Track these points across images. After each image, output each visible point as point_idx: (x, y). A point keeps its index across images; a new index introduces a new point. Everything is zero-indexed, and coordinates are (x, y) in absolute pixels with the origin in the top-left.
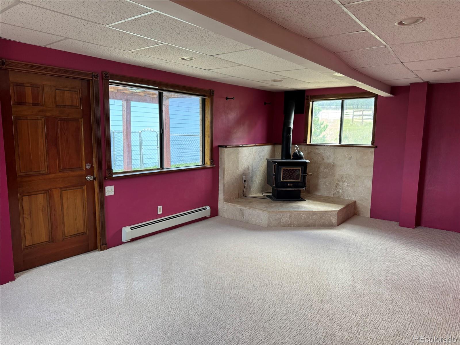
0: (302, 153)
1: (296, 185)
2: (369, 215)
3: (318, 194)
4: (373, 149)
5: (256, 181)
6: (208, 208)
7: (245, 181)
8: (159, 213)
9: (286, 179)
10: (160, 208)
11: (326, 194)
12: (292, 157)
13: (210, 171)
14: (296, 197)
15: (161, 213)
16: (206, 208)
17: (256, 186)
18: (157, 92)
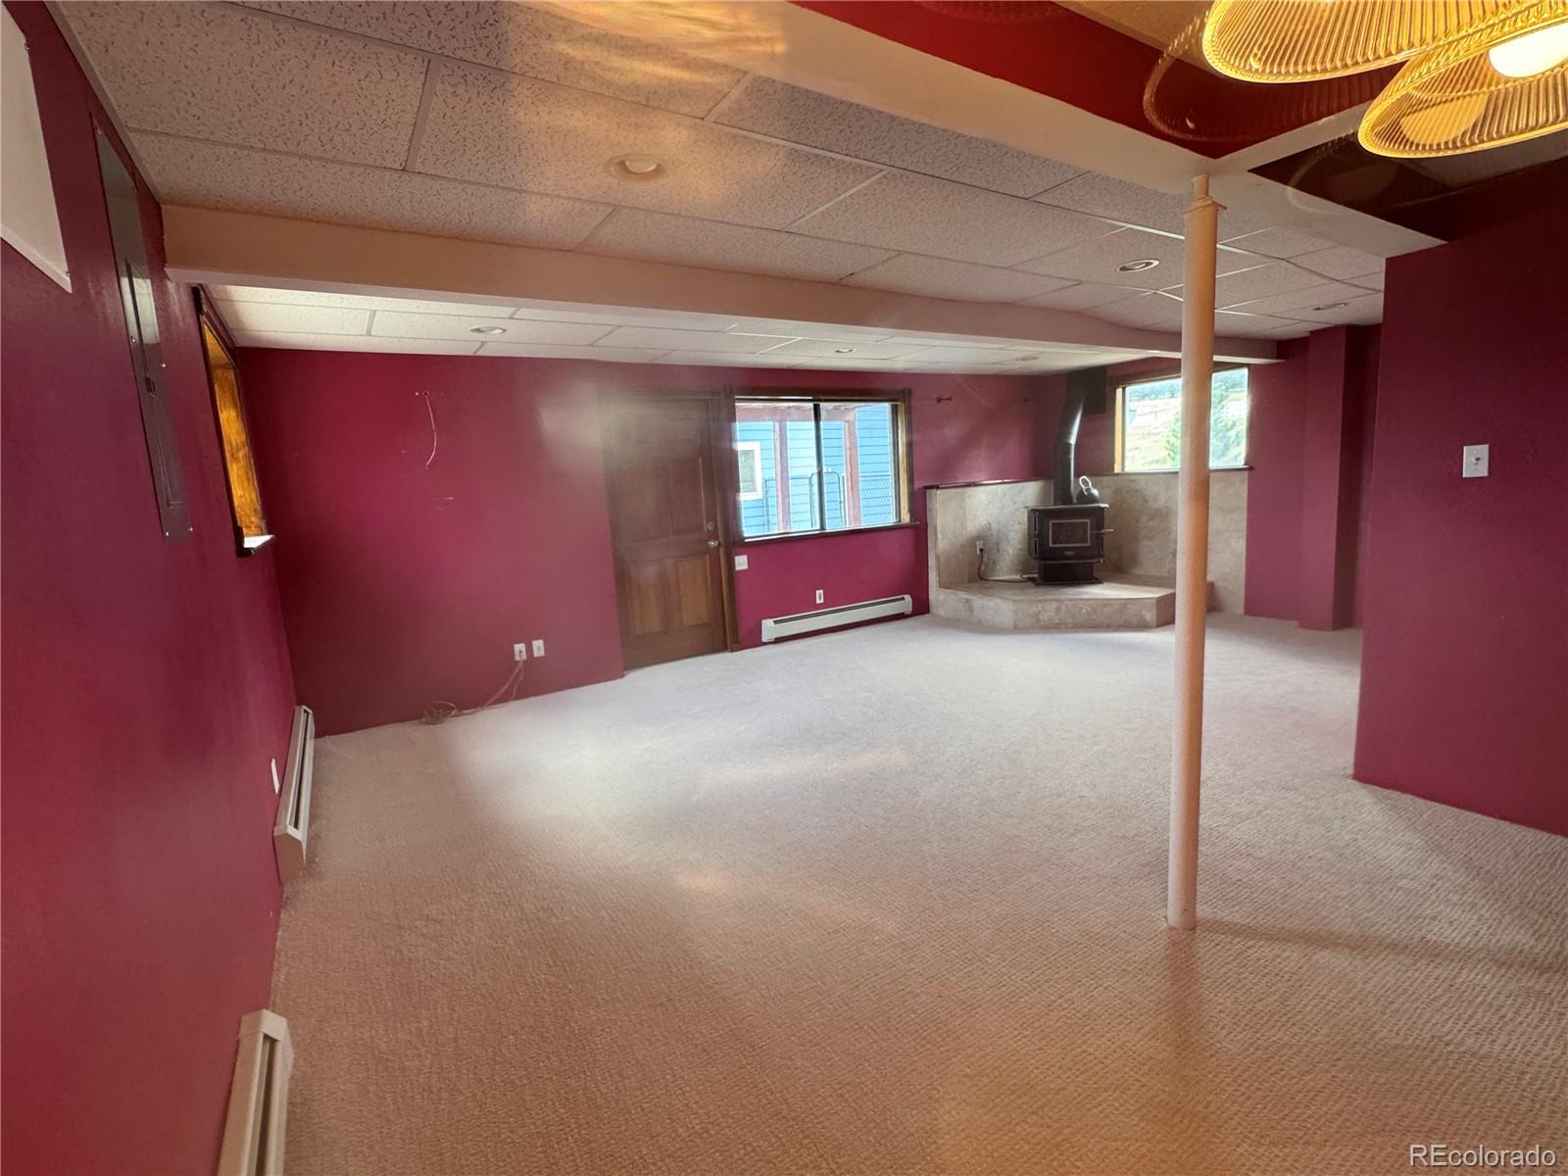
0: (1095, 492)
1: (1081, 553)
2: (1241, 610)
3: (1139, 571)
4: (1246, 473)
5: (1006, 550)
6: (908, 598)
7: (981, 550)
8: (818, 602)
9: (1061, 543)
10: (819, 593)
11: (1154, 572)
12: (1075, 501)
13: (909, 532)
14: (1086, 577)
15: (822, 601)
16: (903, 599)
17: (1008, 560)
18: (811, 405)
